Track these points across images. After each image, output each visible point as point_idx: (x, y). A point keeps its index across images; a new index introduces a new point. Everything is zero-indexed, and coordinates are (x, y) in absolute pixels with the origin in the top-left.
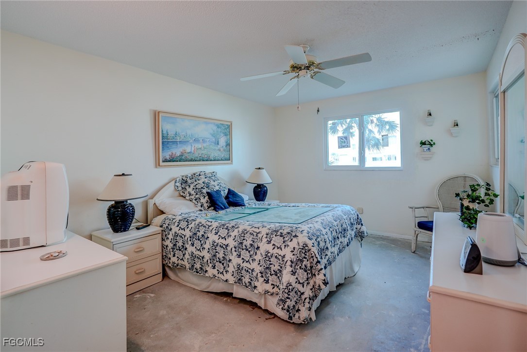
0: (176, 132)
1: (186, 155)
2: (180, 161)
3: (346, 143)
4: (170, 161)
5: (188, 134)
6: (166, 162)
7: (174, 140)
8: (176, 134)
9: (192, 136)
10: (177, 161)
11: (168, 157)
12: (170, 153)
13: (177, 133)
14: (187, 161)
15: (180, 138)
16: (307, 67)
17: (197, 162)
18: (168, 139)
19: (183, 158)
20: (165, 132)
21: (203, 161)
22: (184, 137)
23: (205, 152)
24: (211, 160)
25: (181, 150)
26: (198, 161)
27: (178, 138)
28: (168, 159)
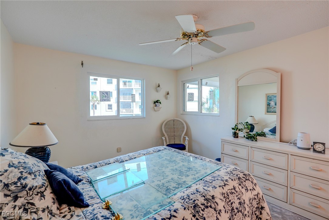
3: (107, 97)
16: (196, 35)
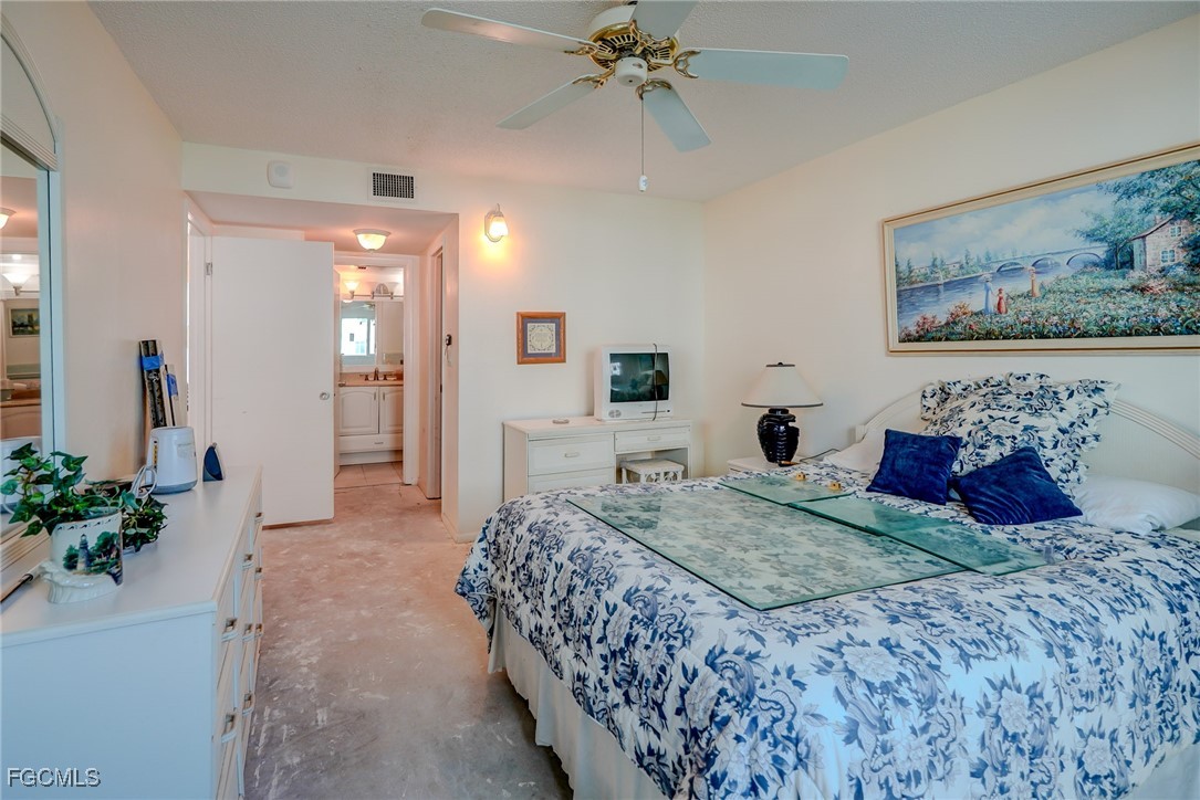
0: (935, 260)
1: (966, 320)
2: (947, 339)
4: (919, 339)
5: (973, 256)
6: (909, 341)
7: (928, 284)
8: (934, 265)
9: (988, 258)
10: (940, 340)
11: (913, 329)
12: (918, 318)
13: (938, 262)
14: (971, 338)
15: (947, 272)
17: (1011, 341)
18: (912, 283)
19: (959, 329)
20: (903, 267)
21: (1042, 336)
22: (961, 267)
23: (1047, 305)
24: (1084, 335)
25: (952, 309)
26: (1015, 338)
27: (941, 275)
28: (914, 333)
